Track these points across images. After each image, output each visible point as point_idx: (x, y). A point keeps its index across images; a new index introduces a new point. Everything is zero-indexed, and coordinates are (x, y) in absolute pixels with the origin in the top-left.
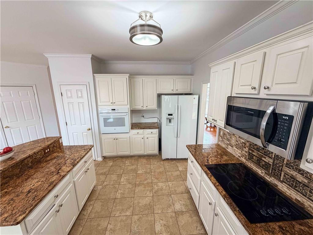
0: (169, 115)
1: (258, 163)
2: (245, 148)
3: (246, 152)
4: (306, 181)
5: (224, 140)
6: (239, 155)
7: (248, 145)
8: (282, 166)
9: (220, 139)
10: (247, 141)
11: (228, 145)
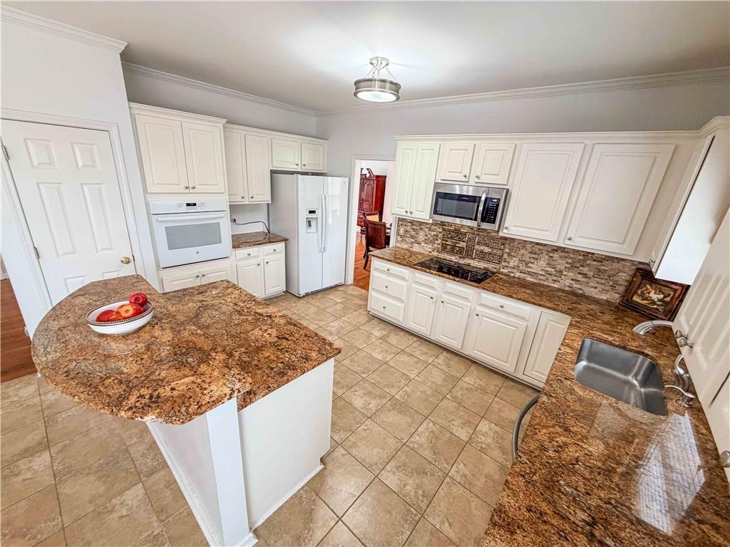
0: (311, 212)
1: (453, 251)
2: (437, 240)
3: (439, 244)
4: (490, 250)
5: (405, 238)
6: (429, 250)
7: (440, 235)
8: (474, 246)
9: (399, 239)
10: (440, 232)
11: (412, 243)
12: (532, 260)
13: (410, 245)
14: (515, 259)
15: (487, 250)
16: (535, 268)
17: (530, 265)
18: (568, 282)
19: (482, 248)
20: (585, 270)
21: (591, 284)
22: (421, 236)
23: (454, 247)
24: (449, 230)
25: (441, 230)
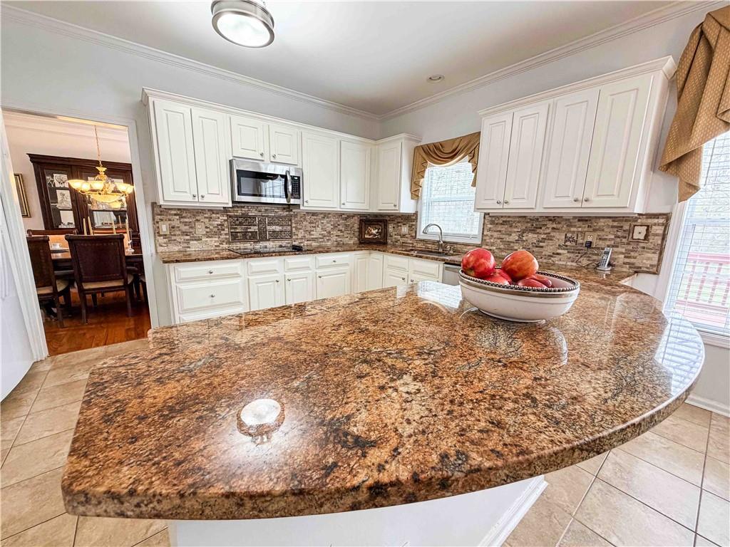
1: (246, 237)
2: (224, 230)
3: (226, 234)
4: (281, 228)
5: (173, 238)
6: (216, 244)
7: (226, 223)
8: (266, 227)
9: (161, 240)
10: (225, 220)
11: (187, 242)
12: (313, 229)
13: (186, 245)
14: (301, 231)
15: (278, 228)
16: (315, 234)
17: (312, 233)
18: (334, 238)
19: (273, 228)
20: (340, 227)
21: (345, 236)
22: (200, 229)
23: (245, 234)
24: (236, 216)
25: (226, 218)
